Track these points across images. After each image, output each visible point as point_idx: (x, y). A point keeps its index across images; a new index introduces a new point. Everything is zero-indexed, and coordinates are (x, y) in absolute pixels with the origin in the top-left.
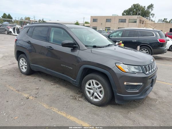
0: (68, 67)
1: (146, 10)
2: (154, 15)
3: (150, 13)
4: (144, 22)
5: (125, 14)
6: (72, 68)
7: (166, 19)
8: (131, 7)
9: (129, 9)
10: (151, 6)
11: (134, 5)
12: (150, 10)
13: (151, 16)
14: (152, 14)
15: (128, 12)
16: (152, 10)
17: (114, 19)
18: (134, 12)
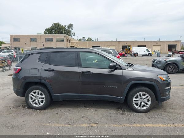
0: (113, 87)
1: (66, 29)
2: (75, 34)
3: (71, 32)
4: (70, 41)
5: (47, 33)
6: (117, 87)
7: (85, 38)
8: (52, 26)
9: (50, 27)
10: (70, 26)
11: (55, 24)
12: (71, 29)
13: (72, 35)
14: (73, 33)
15: (50, 31)
16: (72, 30)
17: (40, 38)
18: (55, 30)
